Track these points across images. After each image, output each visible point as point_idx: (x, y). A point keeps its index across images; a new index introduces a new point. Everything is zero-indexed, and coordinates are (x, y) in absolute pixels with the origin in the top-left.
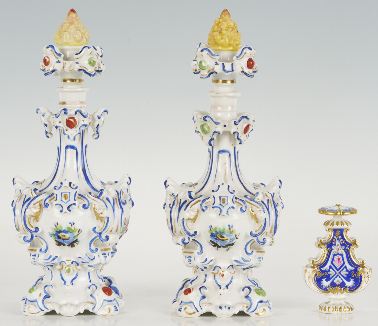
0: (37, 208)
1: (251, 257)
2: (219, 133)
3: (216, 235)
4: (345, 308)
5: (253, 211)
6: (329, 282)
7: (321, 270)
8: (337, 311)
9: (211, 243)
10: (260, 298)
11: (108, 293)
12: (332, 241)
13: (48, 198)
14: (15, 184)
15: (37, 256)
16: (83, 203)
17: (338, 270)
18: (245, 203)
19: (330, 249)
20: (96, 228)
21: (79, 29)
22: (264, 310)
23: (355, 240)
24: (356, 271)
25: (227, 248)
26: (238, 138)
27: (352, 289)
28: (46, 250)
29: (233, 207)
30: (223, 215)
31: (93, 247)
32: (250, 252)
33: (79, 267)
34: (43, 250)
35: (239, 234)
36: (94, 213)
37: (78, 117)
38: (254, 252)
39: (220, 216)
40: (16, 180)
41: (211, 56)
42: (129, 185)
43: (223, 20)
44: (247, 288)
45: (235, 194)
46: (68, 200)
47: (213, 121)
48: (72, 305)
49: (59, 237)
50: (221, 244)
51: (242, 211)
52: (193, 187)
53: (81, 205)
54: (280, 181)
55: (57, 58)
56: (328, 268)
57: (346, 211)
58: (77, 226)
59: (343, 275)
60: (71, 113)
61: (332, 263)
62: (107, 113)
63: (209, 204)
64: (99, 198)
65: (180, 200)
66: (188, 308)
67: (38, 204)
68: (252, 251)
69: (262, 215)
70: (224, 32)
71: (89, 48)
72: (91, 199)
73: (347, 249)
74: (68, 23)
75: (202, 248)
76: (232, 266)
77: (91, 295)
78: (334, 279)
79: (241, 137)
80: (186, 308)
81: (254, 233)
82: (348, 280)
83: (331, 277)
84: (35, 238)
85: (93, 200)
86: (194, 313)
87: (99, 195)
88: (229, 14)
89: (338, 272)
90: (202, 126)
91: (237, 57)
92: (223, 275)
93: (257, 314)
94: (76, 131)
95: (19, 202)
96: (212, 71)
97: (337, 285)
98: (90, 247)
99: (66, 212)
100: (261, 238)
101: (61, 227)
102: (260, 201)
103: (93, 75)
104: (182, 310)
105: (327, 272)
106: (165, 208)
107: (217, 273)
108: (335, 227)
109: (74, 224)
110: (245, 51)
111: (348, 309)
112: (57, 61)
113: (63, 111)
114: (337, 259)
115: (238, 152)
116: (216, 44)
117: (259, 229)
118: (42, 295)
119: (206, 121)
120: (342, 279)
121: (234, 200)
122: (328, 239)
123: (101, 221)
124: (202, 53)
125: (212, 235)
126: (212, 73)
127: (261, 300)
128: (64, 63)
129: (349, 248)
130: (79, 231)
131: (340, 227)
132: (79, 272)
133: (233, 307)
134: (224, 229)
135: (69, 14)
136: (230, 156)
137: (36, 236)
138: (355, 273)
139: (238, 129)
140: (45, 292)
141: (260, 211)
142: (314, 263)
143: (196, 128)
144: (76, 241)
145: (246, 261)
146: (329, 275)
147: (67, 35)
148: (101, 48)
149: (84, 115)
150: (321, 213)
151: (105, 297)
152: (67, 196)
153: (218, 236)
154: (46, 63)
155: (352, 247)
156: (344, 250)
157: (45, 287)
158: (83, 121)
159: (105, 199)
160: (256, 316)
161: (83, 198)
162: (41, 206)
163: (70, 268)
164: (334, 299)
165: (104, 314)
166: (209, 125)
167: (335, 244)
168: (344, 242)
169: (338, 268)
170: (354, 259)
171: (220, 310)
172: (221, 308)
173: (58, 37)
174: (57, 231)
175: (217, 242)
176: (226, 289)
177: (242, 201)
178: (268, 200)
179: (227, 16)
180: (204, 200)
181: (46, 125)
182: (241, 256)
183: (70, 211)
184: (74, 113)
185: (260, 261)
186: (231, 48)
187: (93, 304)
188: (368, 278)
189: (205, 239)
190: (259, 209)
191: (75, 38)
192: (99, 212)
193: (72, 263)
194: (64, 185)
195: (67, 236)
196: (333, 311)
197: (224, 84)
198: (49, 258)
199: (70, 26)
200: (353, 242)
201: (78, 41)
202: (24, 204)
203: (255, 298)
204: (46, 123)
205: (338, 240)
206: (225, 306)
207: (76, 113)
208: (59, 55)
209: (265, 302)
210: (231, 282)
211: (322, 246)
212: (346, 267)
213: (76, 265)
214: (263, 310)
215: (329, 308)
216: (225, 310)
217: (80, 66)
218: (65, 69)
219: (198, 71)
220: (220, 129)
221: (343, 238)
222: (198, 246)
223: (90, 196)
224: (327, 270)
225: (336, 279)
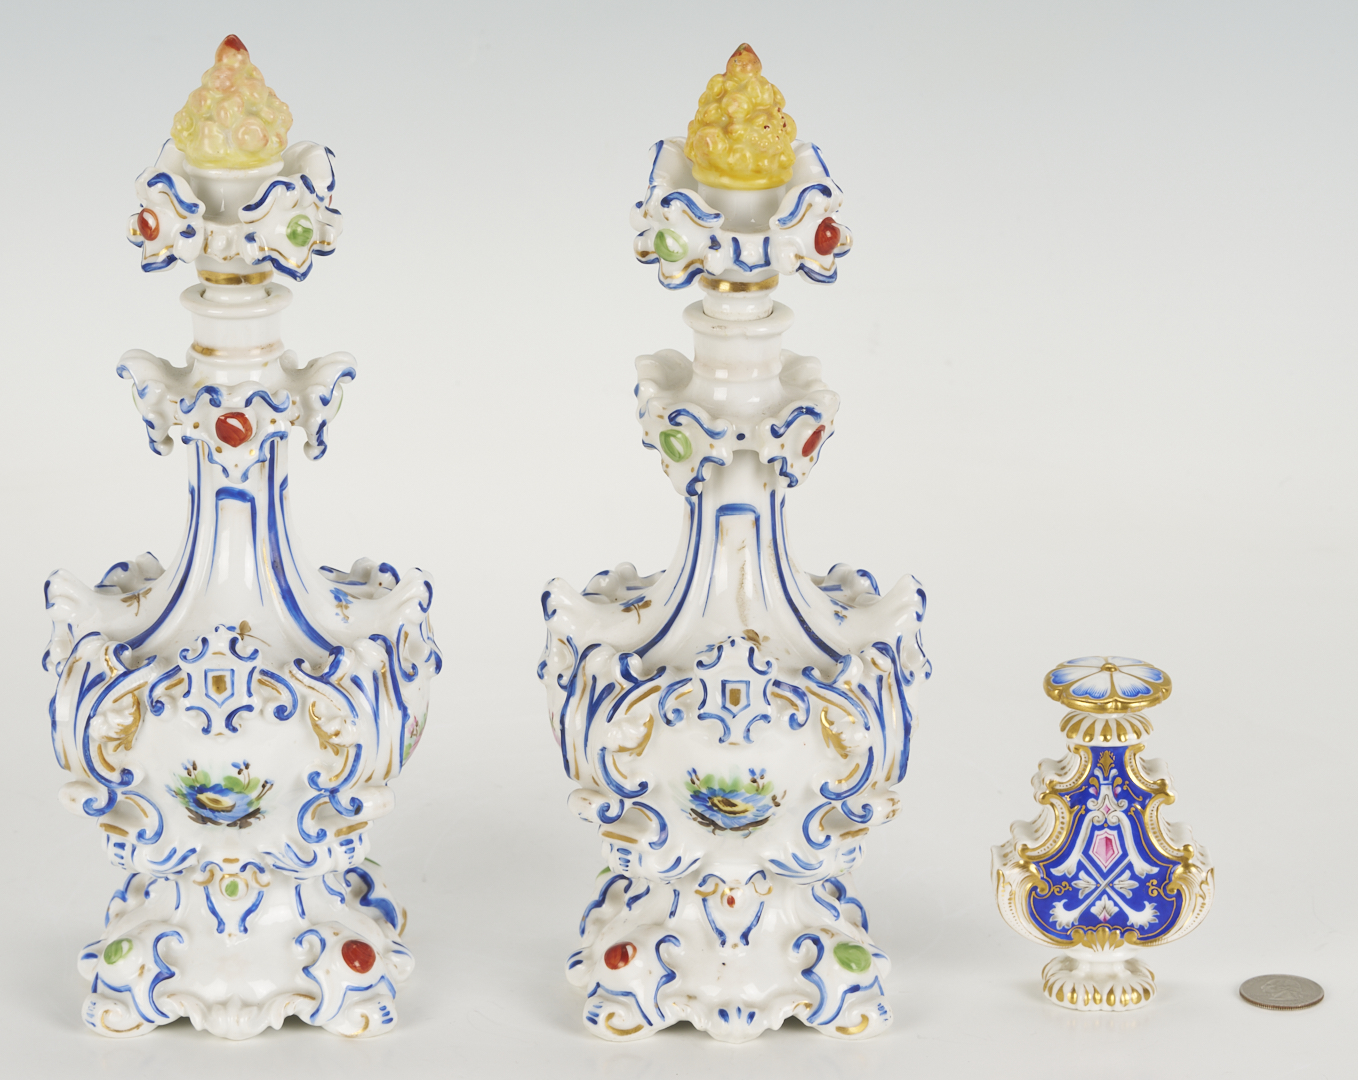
0: (127, 712)
1: (821, 854)
2: (723, 464)
3: (709, 798)
4: (1124, 992)
5: (831, 723)
6: (1076, 913)
7: (1049, 874)
8: (1101, 1000)
9: (694, 816)
10: (853, 978)
11: (360, 963)
12: (1087, 783)
13: (160, 681)
14: (53, 604)
15: (128, 848)
16: (276, 699)
17: (1104, 876)
18: (805, 699)
19: (1080, 810)
20: (318, 774)
21: (254, 109)
22: (865, 1018)
23: (1163, 780)
24: (1163, 878)
25: (746, 832)
26: (783, 473)
27: (1149, 934)
28: (159, 834)
29: (765, 717)
30: (732, 744)
31: (311, 826)
32: (821, 838)
33: (265, 878)
34: (149, 834)
35: (785, 792)
36: (314, 729)
37: (257, 413)
38: (832, 838)
39: (723, 744)
40: (55, 587)
41: (696, 219)
42: (424, 610)
43: (736, 82)
44: (809, 943)
45: (774, 674)
46: (228, 692)
47: (702, 426)
48: (246, 1005)
49: (200, 804)
50: (728, 821)
51: (795, 726)
52: (634, 613)
53: (271, 708)
54: (921, 593)
55: (185, 218)
56: (1074, 870)
57: (1135, 694)
58: (258, 773)
59: (1121, 891)
60: (233, 402)
61: (1086, 852)
62: (353, 379)
63: (688, 701)
64: (328, 683)
65: (594, 678)
66: (620, 1016)
67: (129, 700)
68: (828, 838)
69: (859, 739)
70: (739, 129)
71: (289, 186)
72: (302, 684)
73: (1136, 809)
74: (217, 89)
75: (663, 827)
76: (762, 872)
77: (306, 969)
78: (1093, 904)
79: (792, 466)
80: (611, 1016)
81: (833, 787)
82: (1138, 906)
83: (1081, 897)
84: (120, 797)
85: (310, 687)
86: (638, 1028)
87: (327, 670)
88: (756, 61)
89: (1103, 883)
90: (666, 436)
91: (783, 221)
92: (731, 901)
93: (842, 1029)
94: (251, 451)
95: (66, 682)
96: (700, 266)
97: (1100, 922)
98: (301, 823)
99: (220, 734)
100: (855, 803)
101: (206, 775)
102: (854, 687)
103: (305, 275)
104: (601, 1019)
105: (1070, 881)
106: (546, 677)
107: (714, 892)
108: (1099, 741)
109: (247, 766)
110: (808, 197)
111: (1135, 995)
112: (184, 229)
113: (207, 397)
114: (1104, 842)
115: (783, 503)
116: (713, 167)
117: (851, 775)
118: (149, 970)
119: (679, 424)
120: (1116, 904)
121: (770, 688)
122: (1076, 777)
123: (337, 753)
124: (666, 209)
125: (697, 796)
126: (699, 271)
127: (853, 982)
128: (205, 233)
129: (1144, 807)
130: (264, 786)
131: (1114, 742)
132: (264, 889)
133: (765, 1007)
134: (736, 783)
135: (219, 58)
136: (757, 520)
137: (123, 793)
138: (1159, 885)
139: (783, 446)
140: (156, 962)
141: (854, 723)
142: (1029, 853)
143: (647, 434)
144: (257, 811)
145: (806, 867)
146: (1076, 891)
147: (216, 133)
148: (329, 151)
149: (275, 402)
150: (1053, 698)
151: (351, 977)
152: (225, 682)
153: (716, 801)
154: (147, 230)
155: (1152, 805)
156: (1126, 812)
157: (158, 940)
158: (273, 421)
159: (347, 683)
160: (839, 1034)
161: (276, 683)
162: (139, 703)
163: (237, 880)
164: (1091, 963)
165: (348, 1033)
166: (687, 434)
167: (1098, 793)
168: (1125, 788)
169: (1105, 870)
170: (1158, 841)
171: (722, 1021)
172: (723, 1014)
173: (185, 134)
174: (192, 787)
175: (712, 815)
176: (741, 945)
177: (795, 690)
178: (880, 679)
179: (749, 67)
180: (672, 687)
181: (150, 425)
182: (792, 849)
183: (234, 730)
184: (244, 404)
185: (854, 860)
186: (762, 182)
187: (312, 998)
188: (1200, 900)
189: (674, 803)
190: (851, 719)
191: (241, 144)
192: (330, 728)
193: (244, 868)
194: (213, 647)
195: (227, 801)
196: (1086, 1003)
197: (741, 295)
198: (169, 858)
199: (223, 100)
200: (1156, 787)
201: (253, 153)
202: (82, 694)
203: (835, 976)
204: (151, 417)
205: (1106, 782)
206: (739, 1010)
207: (248, 402)
208: (191, 208)
209: (866, 988)
210: (758, 918)
211: (1056, 801)
212: (1130, 866)
213: (255, 873)
214: (860, 1019)
215: (1074, 991)
216: (737, 1023)
217: (262, 249)
218: (209, 250)
219: (652, 257)
220: (723, 450)
221: (1123, 774)
222: (651, 820)
223: (300, 675)
224: (1070, 876)
225: (1098, 903)
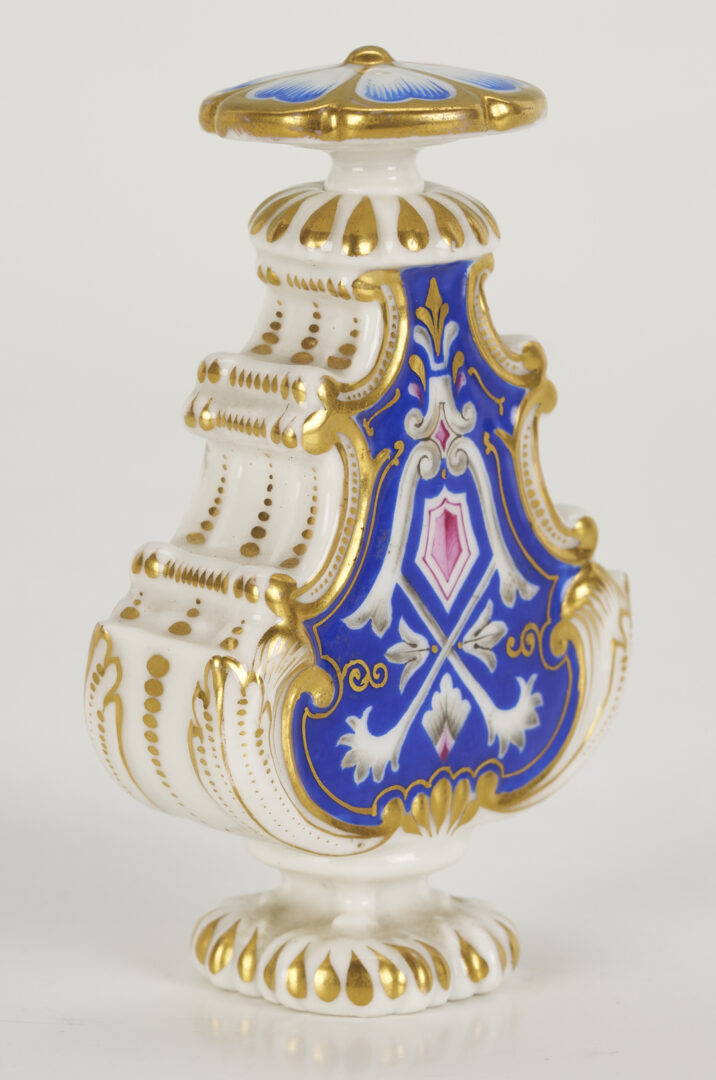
6: (394, 737)
12: (402, 372)
17: (447, 622)
24: (544, 610)
27: (527, 766)
56: (386, 618)
59: (477, 659)
73: (496, 430)
78: (426, 706)
83: (403, 689)
89: (444, 645)
105: (380, 647)
114: (442, 525)
120: (466, 695)
122: (380, 365)
146: (393, 672)
167: (424, 394)
168: (472, 376)
169: (448, 608)
170: (539, 515)
200: (526, 367)
205: (438, 364)
211: (346, 435)
212: (493, 587)
221: (467, 341)
224: (379, 634)
225: (434, 704)
